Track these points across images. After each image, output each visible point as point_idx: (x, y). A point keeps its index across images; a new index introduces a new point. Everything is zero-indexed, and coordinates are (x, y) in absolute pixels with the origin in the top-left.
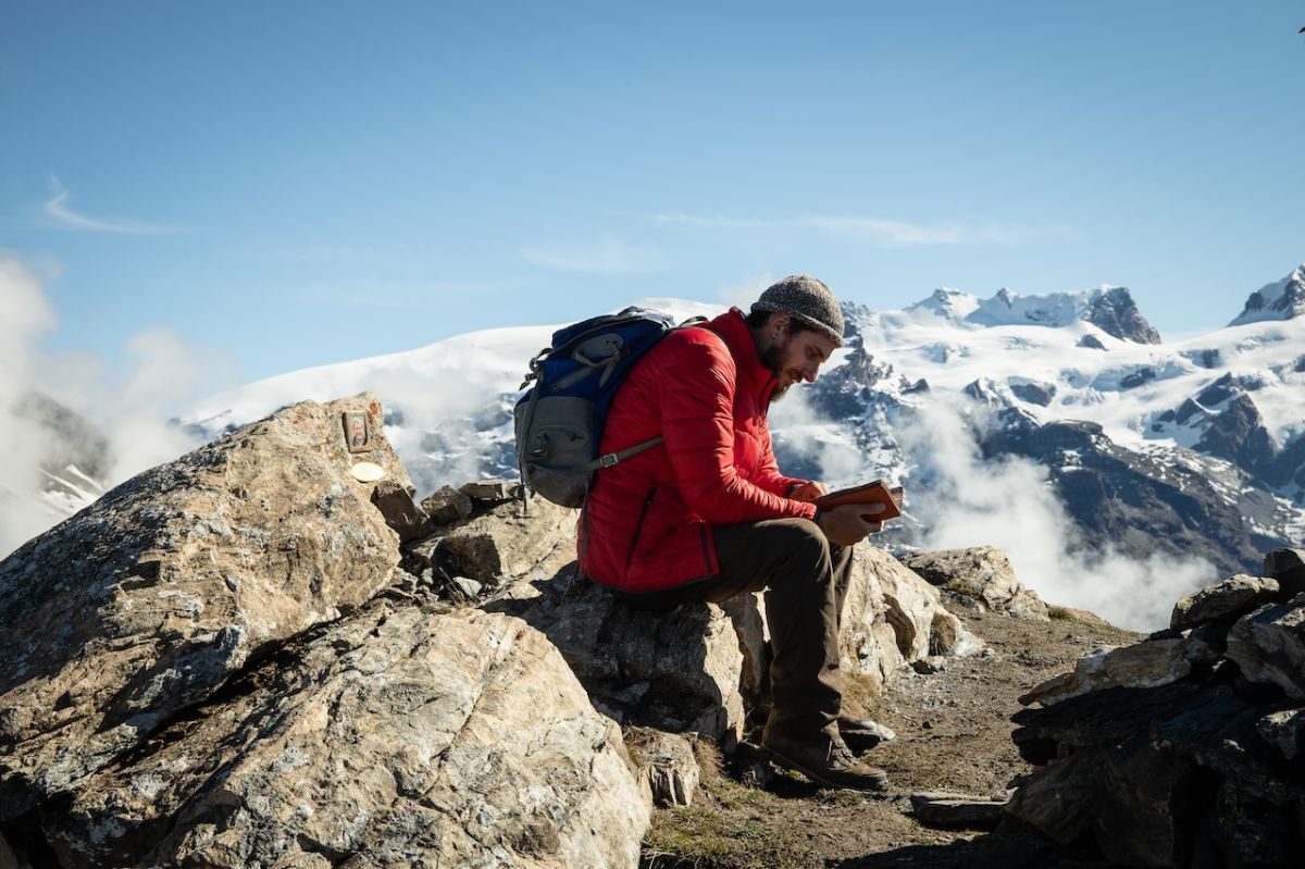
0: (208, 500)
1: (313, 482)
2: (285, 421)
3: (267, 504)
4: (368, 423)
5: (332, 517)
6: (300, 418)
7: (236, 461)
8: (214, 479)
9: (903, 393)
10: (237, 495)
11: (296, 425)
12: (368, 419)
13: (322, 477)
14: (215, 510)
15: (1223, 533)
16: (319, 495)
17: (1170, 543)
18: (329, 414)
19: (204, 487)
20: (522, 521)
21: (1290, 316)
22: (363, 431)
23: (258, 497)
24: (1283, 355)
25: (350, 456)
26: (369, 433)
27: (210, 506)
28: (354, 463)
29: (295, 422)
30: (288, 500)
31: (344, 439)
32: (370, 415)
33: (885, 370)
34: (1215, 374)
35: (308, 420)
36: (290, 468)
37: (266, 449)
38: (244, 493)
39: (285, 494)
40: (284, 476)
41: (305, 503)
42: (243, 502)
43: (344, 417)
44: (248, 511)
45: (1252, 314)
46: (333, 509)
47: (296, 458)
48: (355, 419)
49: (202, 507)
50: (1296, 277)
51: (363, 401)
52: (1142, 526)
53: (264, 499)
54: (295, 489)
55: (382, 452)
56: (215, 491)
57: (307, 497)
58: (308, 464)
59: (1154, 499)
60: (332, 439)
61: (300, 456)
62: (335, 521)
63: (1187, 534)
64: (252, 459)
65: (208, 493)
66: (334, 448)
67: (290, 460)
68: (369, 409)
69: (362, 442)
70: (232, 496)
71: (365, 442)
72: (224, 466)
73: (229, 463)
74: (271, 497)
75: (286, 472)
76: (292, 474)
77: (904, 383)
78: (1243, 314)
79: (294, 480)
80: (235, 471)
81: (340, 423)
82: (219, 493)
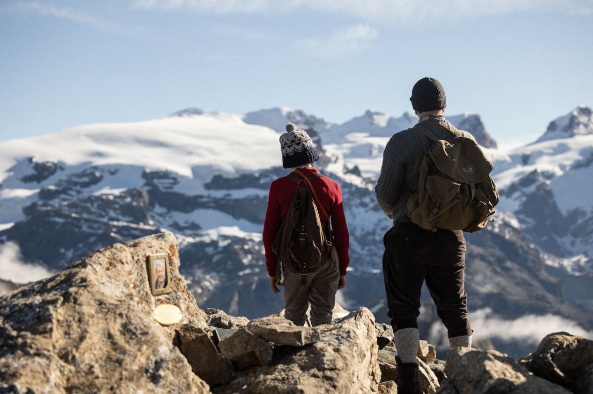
0: (38, 368)
1: (140, 343)
2: (98, 268)
3: (97, 370)
4: (168, 266)
5: (162, 382)
6: (111, 264)
7: (61, 318)
8: (41, 341)
9: (345, 173)
10: (67, 361)
11: (109, 273)
12: (168, 262)
13: (149, 338)
14: (48, 381)
15: (531, 264)
16: (148, 358)
17: (498, 269)
18: (136, 258)
19: (32, 352)
20: (328, 373)
21: (572, 135)
22: (163, 273)
23: (87, 361)
24: (567, 159)
25: (153, 299)
26: (169, 275)
27: (42, 376)
28: (156, 305)
29: (108, 269)
30: (117, 365)
31: (147, 283)
32: (170, 258)
33: (333, 159)
34: (529, 169)
35: (119, 266)
36: (116, 328)
37: (89, 304)
38: (74, 357)
39: (114, 358)
40: (110, 336)
41: (135, 367)
42: (72, 368)
43: (148, 260)
44: (78, 377)
45: (551, 134)
46: (162, 373)
47: (121, 315)
48: (158, 262)
49: (34, 378)
50: (575, 113)
51: (163, 243)
52: (483, 258)
53: (93, 363)
54: (124, 352)
55: (180, 294)
56: (45, 356)
57: (137, 360)
58: (133, 321)
59: (490, 243)
60: (138, 283)
61: (125, 312)
62: (164, 387)
63: (509, 264)
64: (77, 316)
65: (37, 359)
66: (139, 291)
67: (115, 318)
68: (169, 251)
69: (163, 284)
70: (62, 363)
71: (165, 286)
72: (49, 326)
73: (54, 321)
74: (100, 362)
75: (112, 331)
76: (118, 334)
77: (345, 167)
78: (545, 134)
79: (120, 340)
80: (61, 331)
81: (144, 266)
82: (48, 358)
